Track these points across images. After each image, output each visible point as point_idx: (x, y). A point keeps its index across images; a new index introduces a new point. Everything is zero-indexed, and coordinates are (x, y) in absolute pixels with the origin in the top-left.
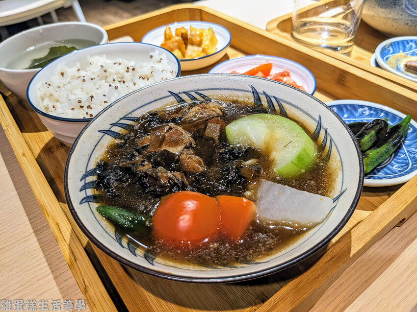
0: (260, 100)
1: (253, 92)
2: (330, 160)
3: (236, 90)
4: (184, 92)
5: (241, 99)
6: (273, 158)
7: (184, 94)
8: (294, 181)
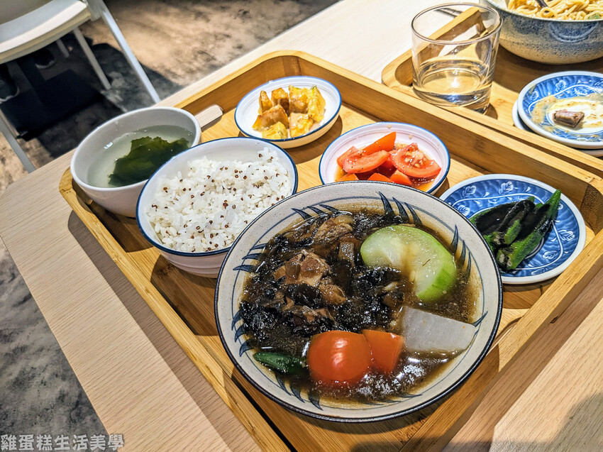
0: (390, 207)
1: (382, 199)
2: (471, 277)
3: (363, 197)
4: (308, 207)
5: (369, 207)
6: (413, 280)
7: (308, 209)
8: (436, 304)
